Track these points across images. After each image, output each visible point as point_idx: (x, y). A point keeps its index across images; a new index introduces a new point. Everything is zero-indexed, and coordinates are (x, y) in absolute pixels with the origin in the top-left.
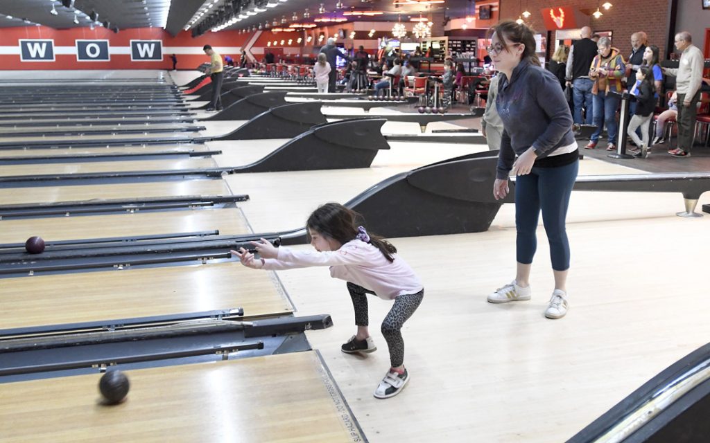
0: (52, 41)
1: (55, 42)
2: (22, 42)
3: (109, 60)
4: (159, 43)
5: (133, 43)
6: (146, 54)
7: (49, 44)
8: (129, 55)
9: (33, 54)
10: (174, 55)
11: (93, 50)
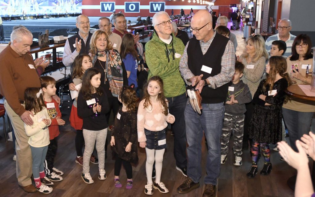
0: (115, 2)
1: (116, 3)
2: (102, 3)
3: (139, 12)
4: (164, 3)
5: (151, 3)
6: (157, 9)
7: (113, 4)
8: (149, 10)
9: (106, 9)
10: (172, 10)
11: (132, 7)
